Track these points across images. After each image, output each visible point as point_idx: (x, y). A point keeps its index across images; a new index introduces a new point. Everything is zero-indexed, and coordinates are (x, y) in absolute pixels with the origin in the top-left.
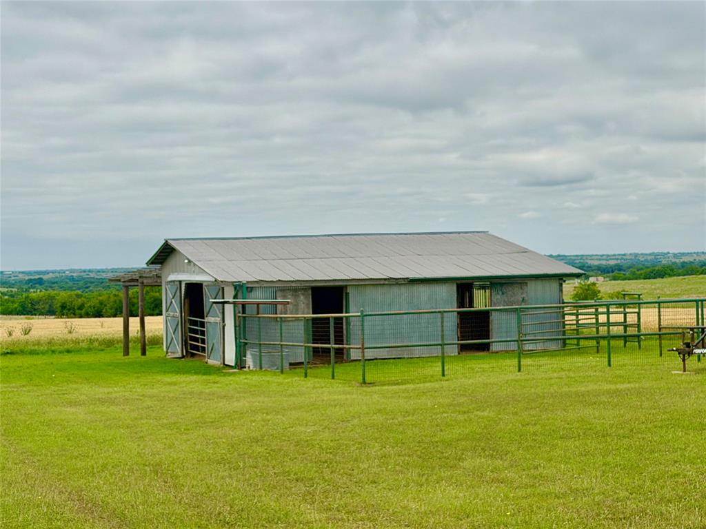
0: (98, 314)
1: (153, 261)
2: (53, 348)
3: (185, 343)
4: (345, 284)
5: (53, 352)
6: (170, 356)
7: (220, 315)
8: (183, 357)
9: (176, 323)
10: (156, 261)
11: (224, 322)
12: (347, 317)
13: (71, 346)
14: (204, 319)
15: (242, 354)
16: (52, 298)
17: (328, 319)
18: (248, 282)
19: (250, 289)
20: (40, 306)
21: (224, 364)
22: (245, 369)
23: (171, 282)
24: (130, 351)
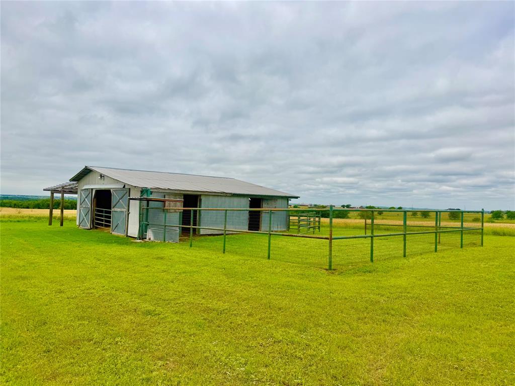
0: (28, 208)
1: (73, 180)
2: (11, 220)
3: (93, 222)
4: (200, 193)
5: (11, 221)
6: (81, 227)
7: (127, 208)
8: (91, 229)
9: (87, 211)
10: (76, 179)
11: (129, 211)
12: (200, 210)
13: (20, 219)
14: (111, 209)
15: (144, 230)
16: (11, 202)
17: (190, 211)
18: (151, 188)
19: (151, 193)
20: (7, 205)
21: (127, 236)
22: (145, 240)
23: (85, 189)
24: (53, 223)
